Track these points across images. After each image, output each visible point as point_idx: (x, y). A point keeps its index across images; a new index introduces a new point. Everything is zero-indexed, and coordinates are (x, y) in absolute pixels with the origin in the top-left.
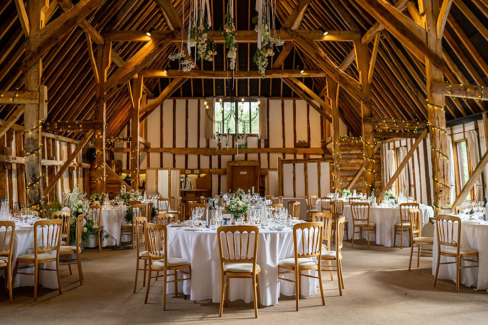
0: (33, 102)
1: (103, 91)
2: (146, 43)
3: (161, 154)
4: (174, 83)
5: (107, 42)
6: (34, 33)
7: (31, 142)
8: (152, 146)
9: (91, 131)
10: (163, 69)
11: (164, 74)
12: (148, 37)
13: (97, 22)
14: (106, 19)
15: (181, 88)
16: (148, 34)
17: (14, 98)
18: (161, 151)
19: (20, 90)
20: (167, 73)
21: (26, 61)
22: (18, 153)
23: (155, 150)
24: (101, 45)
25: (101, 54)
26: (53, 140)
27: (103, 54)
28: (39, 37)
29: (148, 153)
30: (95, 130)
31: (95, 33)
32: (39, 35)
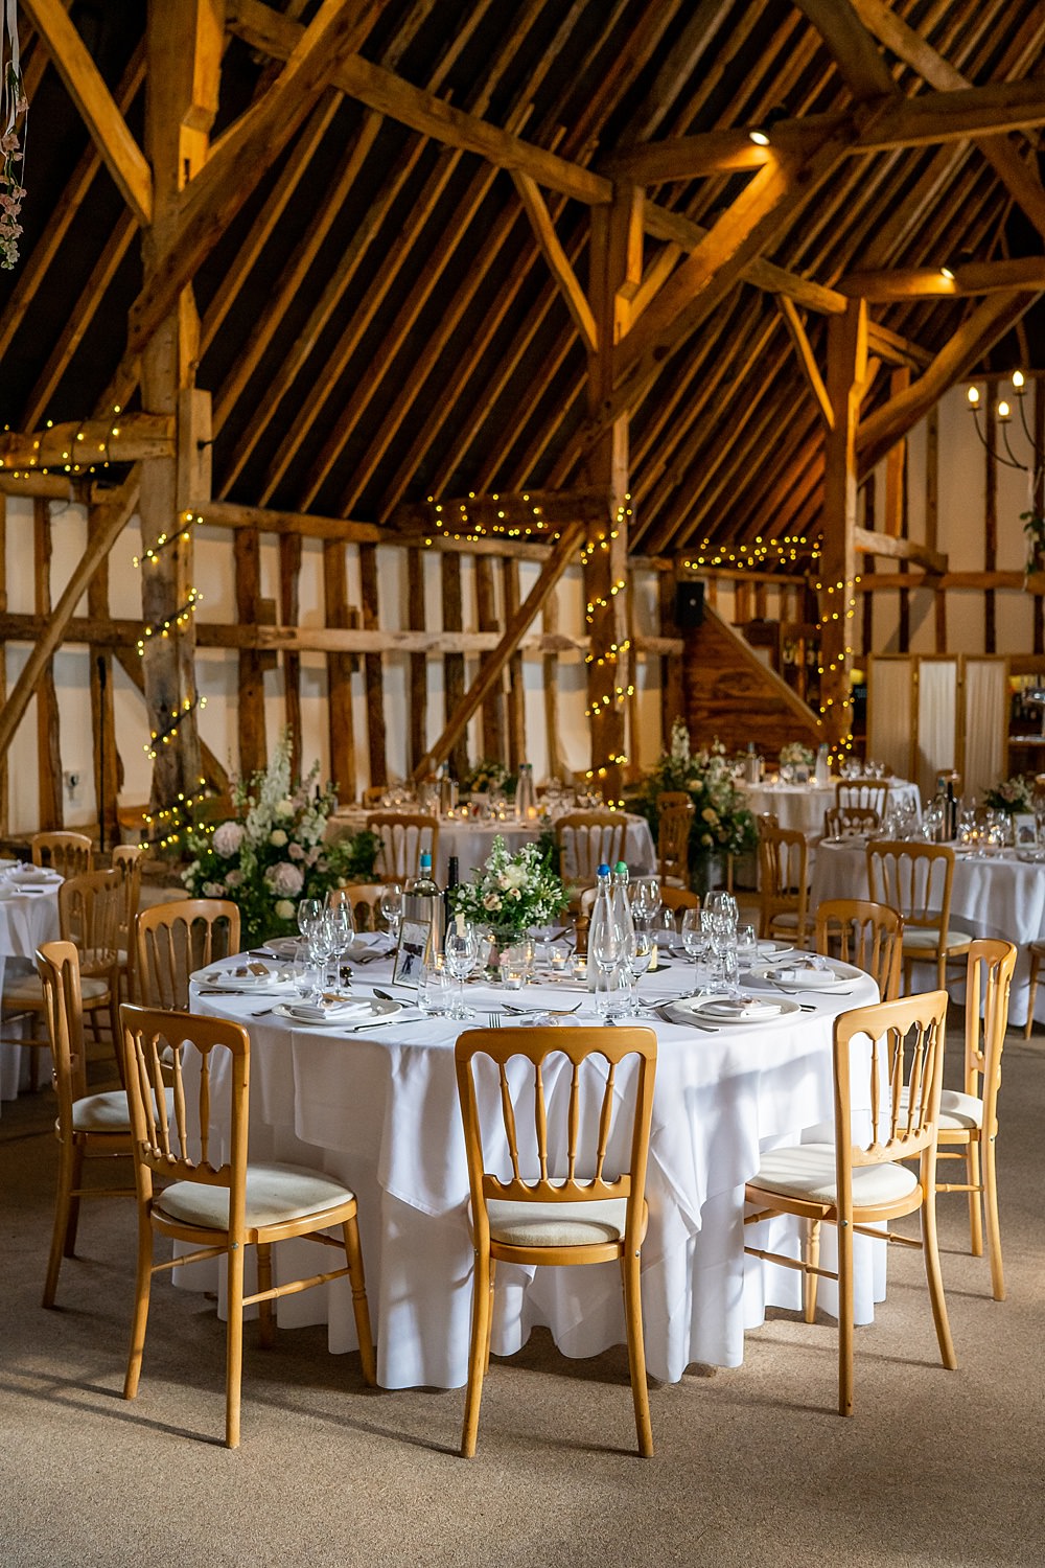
0: (156, 451)
1: (611, 377)
2: (748, 175)
3: (990, 595)
4: (985, 317)
5: (622, 192)
6: (163, 207)
7: (156, 592)
8: (954, 567)
9: (573, 527)
10: (931, 265)
11: (944, 282)
12: (759, 151)
13: (561, 122)
14: (602, 105)
15: (1021, 333)
16: (759, 138)
17: (108, 439)
18: (990, 583)
19: (124, 412)
20: (957, 280)
21: (137, 309)
22: (331, 612)
23: (966, 582)
24: (602, 205)
25: (602, 239)
26: (507, 562)
27: (608, 241)
28: (175, 219)
29: (940, 595)
30: (587, 524)
31: (553, 166)
32: (177, 212)
